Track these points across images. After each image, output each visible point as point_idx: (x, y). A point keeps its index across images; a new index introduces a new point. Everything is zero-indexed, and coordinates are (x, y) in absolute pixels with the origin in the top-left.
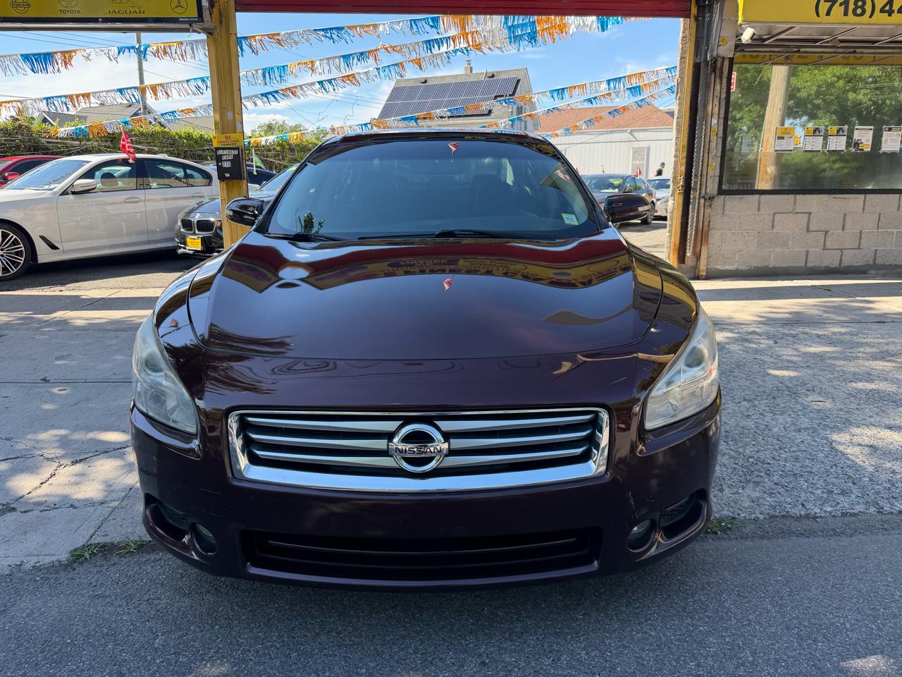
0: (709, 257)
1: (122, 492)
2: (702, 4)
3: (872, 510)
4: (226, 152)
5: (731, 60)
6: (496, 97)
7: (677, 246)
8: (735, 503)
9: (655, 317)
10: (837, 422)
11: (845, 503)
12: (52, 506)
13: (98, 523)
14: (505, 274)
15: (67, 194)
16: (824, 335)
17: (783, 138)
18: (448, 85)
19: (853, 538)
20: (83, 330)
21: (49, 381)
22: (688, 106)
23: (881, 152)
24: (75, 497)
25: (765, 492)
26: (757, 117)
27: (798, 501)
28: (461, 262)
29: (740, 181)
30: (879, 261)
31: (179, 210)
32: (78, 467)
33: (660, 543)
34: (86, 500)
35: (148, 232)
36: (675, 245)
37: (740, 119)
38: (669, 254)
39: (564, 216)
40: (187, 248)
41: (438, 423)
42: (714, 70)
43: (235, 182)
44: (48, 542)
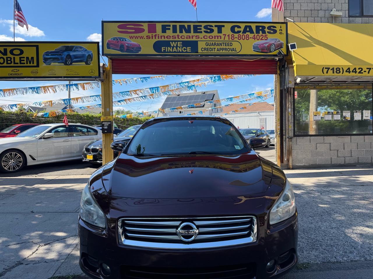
0: (293, 161)
1: (65, 256)
2: (281, 70)
3: (363, 259)
4: (106, 123)
5: (294, 89)
6: (206, 100)
7: (280, 157)
8: (309, 257)
9: (270, 183)
10: (347, 225)
11: (351, 256)
12: (38, 262)
13: (56, 268)
14: (214, 167)
15: (42, 139)
16: (340, 191)
17: (316, 116)
18: (188, 96)
19: (356, 270)
20: (46, 192)
21: (34, 212)
22: (279, 105)
23: (354, 120)
24: (47, 258)
25: (320, 253)
26: (307, 106)
27: (333, 256)
28: (196, 163)
29: (302, 132)
30: (360, 161)
31: (84, 144)
32: (47, 247)
33: (278, 270)
34: (51, 259)
35: (71, 153)
36: (279, 156)
37: (301, 107)
38: (277, 159)
39: (235, 146)
40: (87, 159)
41: (194, 222)
42: (288, 92)
43: (109, 134)
44: (37, 276)
